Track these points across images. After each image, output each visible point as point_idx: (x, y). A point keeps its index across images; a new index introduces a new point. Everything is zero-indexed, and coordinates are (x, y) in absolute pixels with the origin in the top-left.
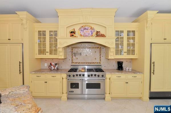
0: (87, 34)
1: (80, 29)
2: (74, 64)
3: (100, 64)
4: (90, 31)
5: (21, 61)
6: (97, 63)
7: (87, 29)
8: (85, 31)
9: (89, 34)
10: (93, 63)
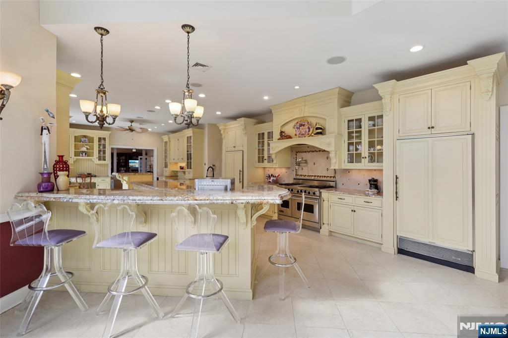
0: (303, 133)
1: (295, 126)
2: (298, 177)
3: (335, 179)
4: (307, 127)
5: (241, 170)
6: (331, 177)
7: (304, 126)
8: (301, 128)
9: (306, 131)
10: (325, 177)
